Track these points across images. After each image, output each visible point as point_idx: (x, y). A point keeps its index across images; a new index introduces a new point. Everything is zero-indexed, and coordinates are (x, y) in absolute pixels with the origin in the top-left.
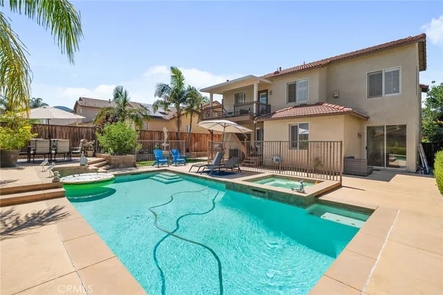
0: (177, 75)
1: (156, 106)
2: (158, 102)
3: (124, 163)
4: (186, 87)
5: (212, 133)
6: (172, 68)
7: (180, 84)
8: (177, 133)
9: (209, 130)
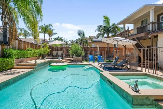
0: (107, 20)
1: (98, 36)
2: (99, 34)
3: (77, 60)
4: (111, 24)
5: (125, 47)
6: (104, 16)
7: (108, 23)
8: (107, 48)
9: (123, 45)
